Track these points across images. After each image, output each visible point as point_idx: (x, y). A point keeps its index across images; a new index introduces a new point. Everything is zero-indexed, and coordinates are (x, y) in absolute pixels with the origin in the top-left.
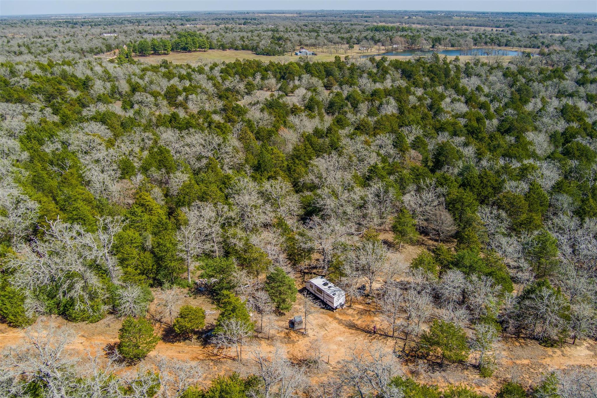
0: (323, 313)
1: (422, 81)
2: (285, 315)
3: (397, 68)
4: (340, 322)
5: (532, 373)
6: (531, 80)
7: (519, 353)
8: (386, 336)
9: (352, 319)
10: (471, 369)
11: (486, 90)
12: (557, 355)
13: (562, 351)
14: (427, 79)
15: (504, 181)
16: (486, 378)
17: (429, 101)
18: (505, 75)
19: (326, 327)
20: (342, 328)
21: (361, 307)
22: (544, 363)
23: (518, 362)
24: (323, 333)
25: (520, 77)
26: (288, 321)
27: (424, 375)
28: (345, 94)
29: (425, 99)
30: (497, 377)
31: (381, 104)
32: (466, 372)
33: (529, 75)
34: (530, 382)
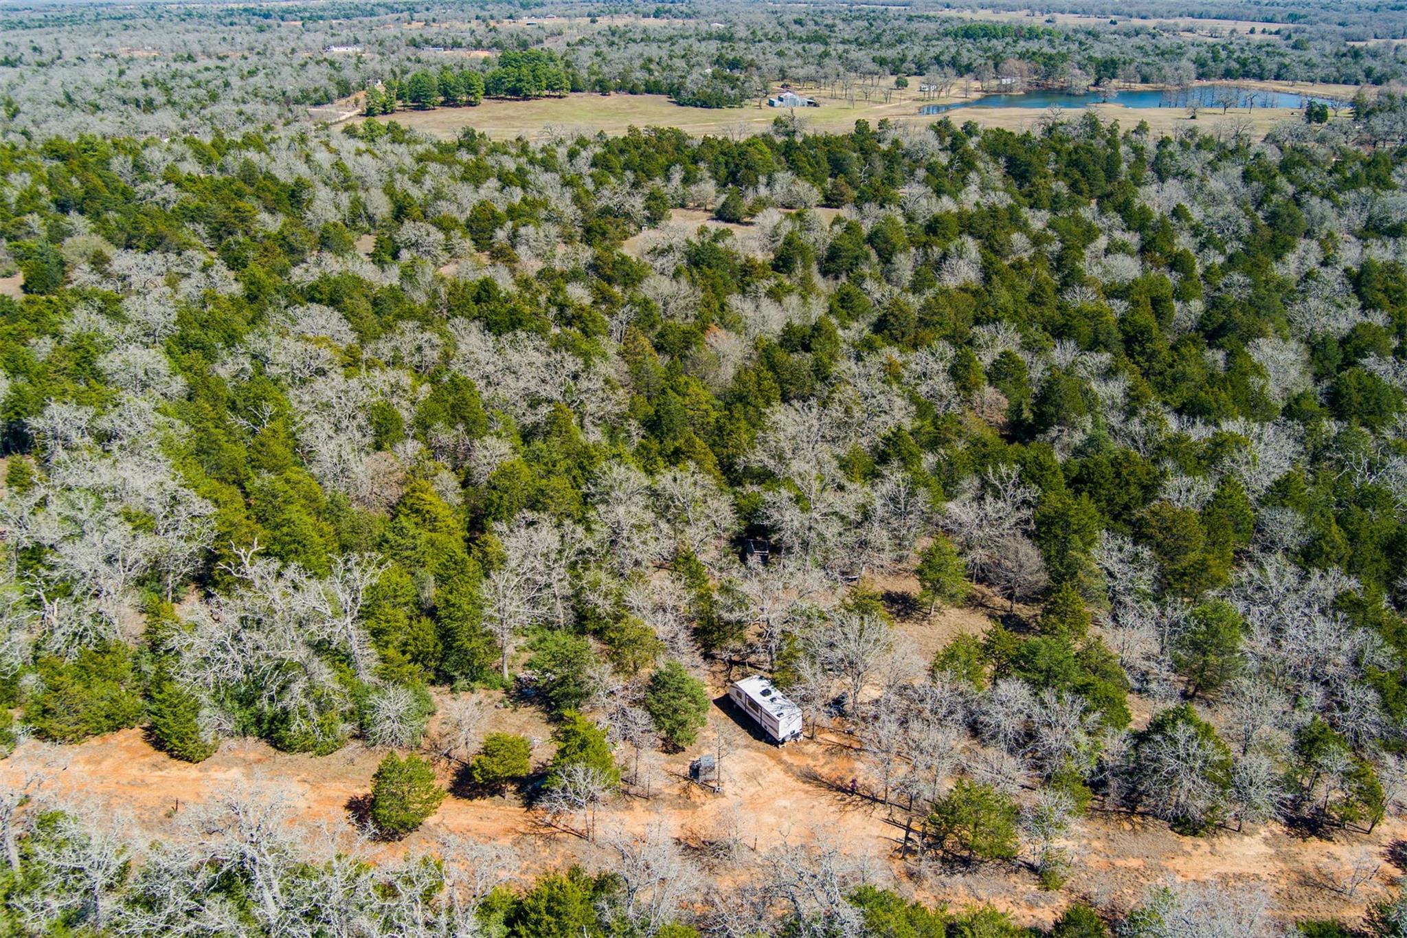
0: (758, 750)
1: (1051, 189)
2: (684, 750)
3: (995, 154)
4: (788, 768)
5: (1142, 885)
6: (1306, 189)
7: (1126, 845)
8: (875, 800)
9: (811, 763)
10: (1024, 871)
11: (1196, 214)
12: (1200, 852)
13: (1213, 846)
14: (1061, 187)
15: (1163, 474)
16: (1050, 893)
17: (1056, 247)
18: (1247, 177)
19: (760, 779)
20: (791, 782)
21: (833, 738)
22: (1171, 868)
23: (1119, 863)
24: (752, 789)
25: (1281, 181)
26: (689, 764)
27: (931, 879)
28: (866, 228)
29: (1049, 240)
30: (1072, 891)
31: (944, 257)
32: (1014, 878)
33: (1305, 177)
34: (1133, 902)
